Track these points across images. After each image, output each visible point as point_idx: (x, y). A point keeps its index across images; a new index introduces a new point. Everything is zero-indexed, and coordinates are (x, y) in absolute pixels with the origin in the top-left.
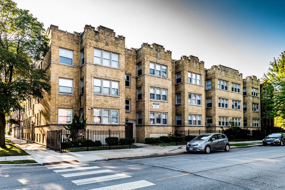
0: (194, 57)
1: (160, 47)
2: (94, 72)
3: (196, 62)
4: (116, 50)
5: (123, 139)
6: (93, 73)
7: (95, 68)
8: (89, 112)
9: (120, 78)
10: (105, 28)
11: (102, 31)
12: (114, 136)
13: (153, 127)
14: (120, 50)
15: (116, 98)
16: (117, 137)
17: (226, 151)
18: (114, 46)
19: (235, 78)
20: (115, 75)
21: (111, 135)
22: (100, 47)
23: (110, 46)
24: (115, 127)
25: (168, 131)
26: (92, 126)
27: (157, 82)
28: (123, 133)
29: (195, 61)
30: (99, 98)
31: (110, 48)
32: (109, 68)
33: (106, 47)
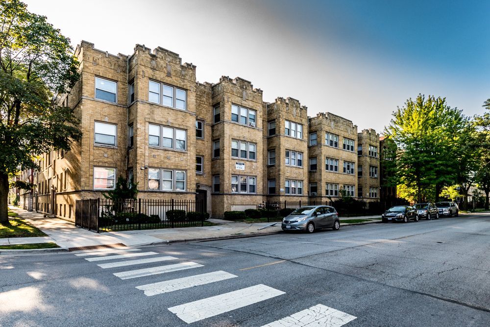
0: (294, 99)
1: (246, 83)
2: (149, 114)
3: (297, 107)
4: (182, 84)
5: (192, 212)
6: (148, 116)
7: (151, 109)
8: (141, 173)
9: (188, 125)
10: (167, 51)
11: (162, 55)
12: (179, 209)
13: (236, 196)
14: (189, 84)
15: (182, 154)
16: (184, 209)
17: (334, 229)
18: (179, 79)
19: (347, 132)
20: (180, 120)
21: (174, 207)
22: (159, 79)
23: (174, 78)
24: (181, 195)
25: (257, 202)
26: (146, 194)
27: (242, 133)
28: (193, 204)
29: (294, 106)
30: (156, 154)
31: (173, 80)
32: (171, 110)
33: (167, 78)
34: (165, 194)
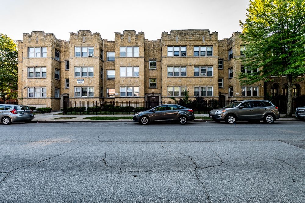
0: (129, 30)
1: (86, 32)
3: (132, 35)
4: (44, 44)
6: (27, 64)
7: (29, 60)
8: (24, 90)
9: (47, 64)
10: (36, 31)
11: (34, 34)
13: (78, 99)
15: (44, 79)
18: (42, 42)
19: (200, 40)
20: (43, 63)
22: (32, 46)
24: (43, 99)
26: (27, 99)
27: (82, 62)
29: (129, 34)
30: (31, 80)
31: (40, 44)
33: (36, 44)
34: (35, 99)
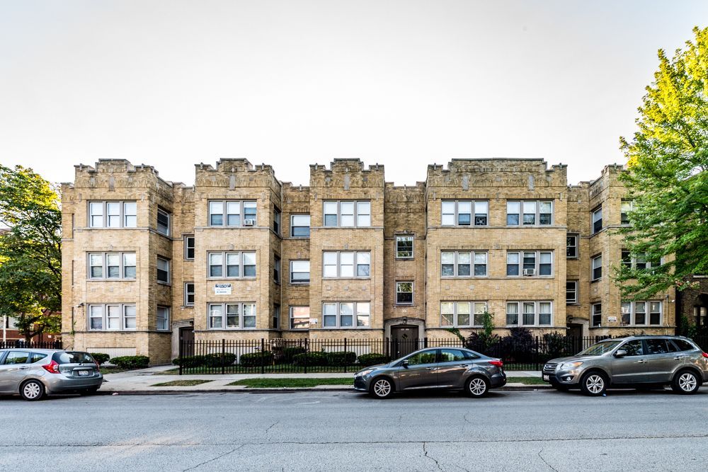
0: (345, 160)
1: (236, 163)
2: (87, 242)
3: (353, 172)
4: (129, 194)
6: (86, 245)
7: (89, 235)
8: (78, 311)
9: (137, 245)
10: (109, 160)
11: (104, 167)
13: (215, 334)
14: (138, 193)
15: (130, 283)
18: (125, 189)
19: (523, 184)
20: (127, 241)
22: (99, 198)
23: (117, 190)
24: (128, 335)
27: (226, 240)
29: (347, 170)
30: (96, 287)
31: (119, 193)
32: (115, 231)
33: (109, 194)
34: (107, 334)
